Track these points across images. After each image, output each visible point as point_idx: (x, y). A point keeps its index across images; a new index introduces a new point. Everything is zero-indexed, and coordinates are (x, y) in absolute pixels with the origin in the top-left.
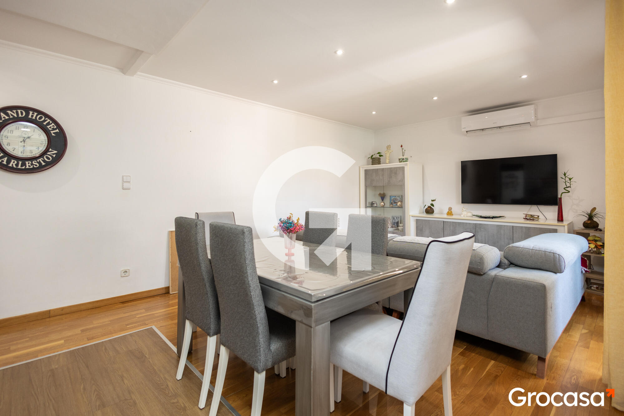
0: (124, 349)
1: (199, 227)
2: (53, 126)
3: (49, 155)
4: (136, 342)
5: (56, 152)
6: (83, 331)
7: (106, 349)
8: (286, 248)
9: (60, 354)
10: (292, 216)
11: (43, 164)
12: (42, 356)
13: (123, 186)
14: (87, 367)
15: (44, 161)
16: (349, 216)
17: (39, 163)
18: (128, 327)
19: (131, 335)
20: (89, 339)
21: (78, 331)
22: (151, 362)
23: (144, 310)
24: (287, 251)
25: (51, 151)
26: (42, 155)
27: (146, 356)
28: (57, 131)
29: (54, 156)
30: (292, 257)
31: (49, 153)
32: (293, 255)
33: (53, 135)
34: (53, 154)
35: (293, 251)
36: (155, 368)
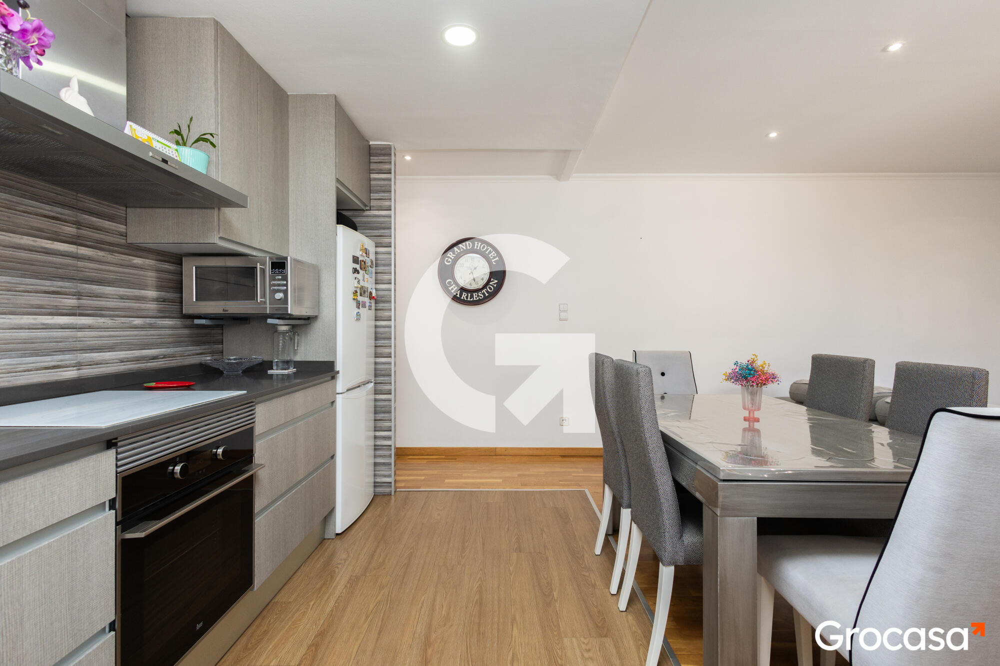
0: (551, 505)
1: (606, 365)
2: (494, 254)
3: (491, 285)
4: (564, 500)
5: (496, 281)
6: (519, 475)
7: (534, 499)
8: (744, 408)
9: (496, 491)
10: (756, 359)
11: (487, 295)
12: (483, 488)
13: (560, 316)
14: (515, 510)
15: (487, 292)
16: (897, 365)
17: (484, 294)
18: (561, 484)
19: (561, 492)
20: (523, 485)
21: (515, 474)
22: (574, 526)
23: (581, 470)
24: (746, 413)
25: (493, 281)
26: (485, 287)
27: (571, 518)
28: (497, 258)
29: (495, 286)
30: (755, 423)
31: (491, 283)
32: (758, 420)
33: (494, 263)
34: (494, 284)
35: (757, 414)
36: (576, 533)
